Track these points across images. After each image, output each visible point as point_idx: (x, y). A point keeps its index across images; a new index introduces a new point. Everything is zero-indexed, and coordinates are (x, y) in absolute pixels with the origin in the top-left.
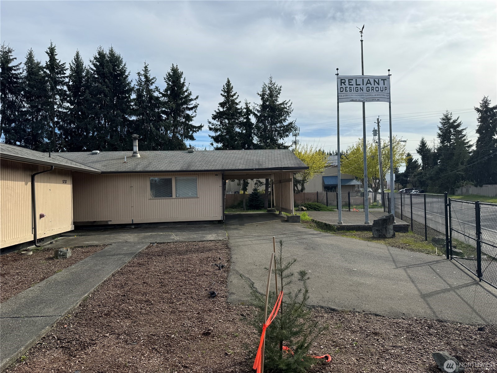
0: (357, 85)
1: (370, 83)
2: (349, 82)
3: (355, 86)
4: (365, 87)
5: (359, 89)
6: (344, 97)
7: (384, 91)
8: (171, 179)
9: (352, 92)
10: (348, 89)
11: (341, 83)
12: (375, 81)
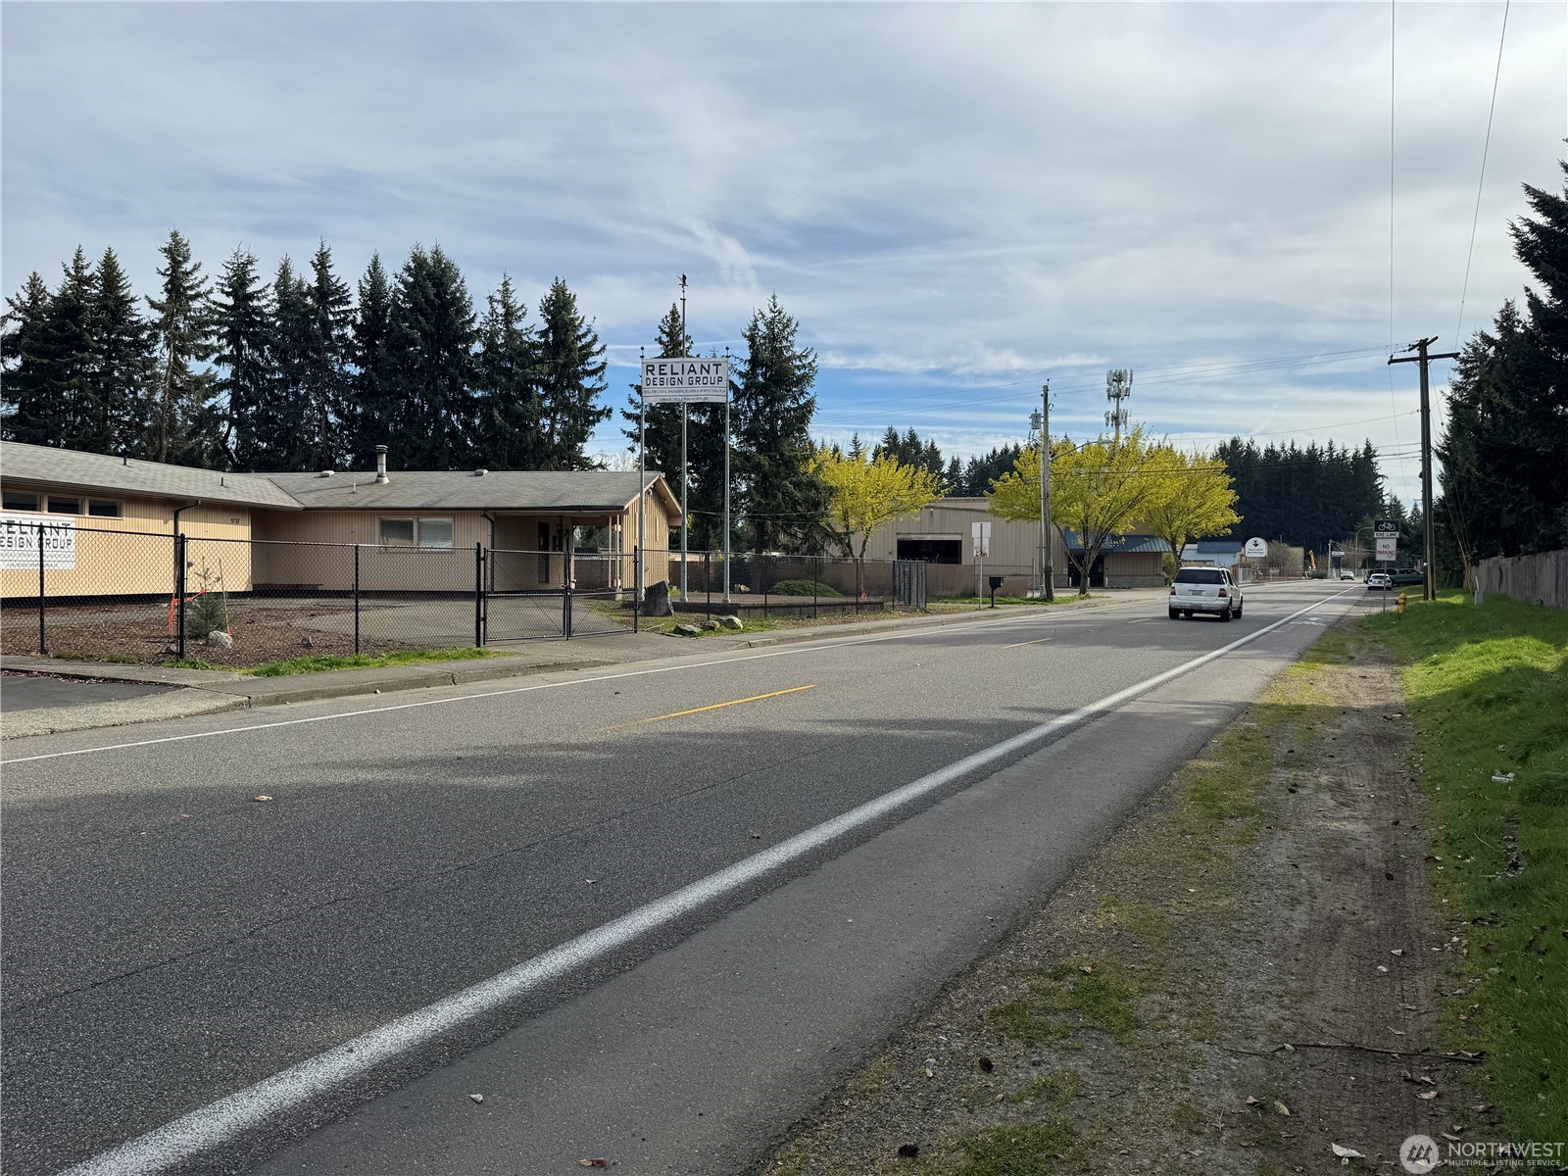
0: (672, 374)
1: (694, 371)
2: (661, 370)
3: (669, 376)
4: (686, 377)
5: (676, 380)
6: (652, 394)
7: (716, 384)
8: (412, 522)
9: (665, 385)
10: (658, 382)
11: (647, 370)
12: (702, 366)
